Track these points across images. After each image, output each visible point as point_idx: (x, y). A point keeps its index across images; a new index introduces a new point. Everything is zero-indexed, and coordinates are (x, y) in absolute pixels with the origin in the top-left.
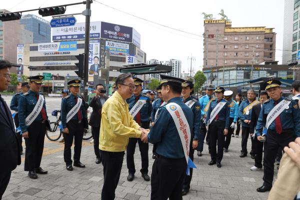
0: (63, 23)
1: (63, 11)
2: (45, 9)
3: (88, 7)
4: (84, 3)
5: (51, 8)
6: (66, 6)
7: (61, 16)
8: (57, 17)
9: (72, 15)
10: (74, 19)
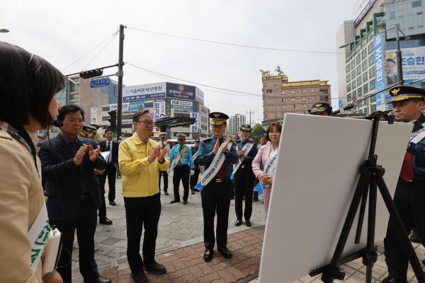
0: (100, 84)
1: (101, 73)
2: (85, 72)
3: (121, 69)
4: (117, 65)
5: (94, 71)
6: (102, 69)
7: (99, 78)
8: (95, 79)
9: (108, 76)
10: (109, 79)
